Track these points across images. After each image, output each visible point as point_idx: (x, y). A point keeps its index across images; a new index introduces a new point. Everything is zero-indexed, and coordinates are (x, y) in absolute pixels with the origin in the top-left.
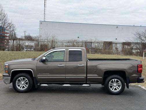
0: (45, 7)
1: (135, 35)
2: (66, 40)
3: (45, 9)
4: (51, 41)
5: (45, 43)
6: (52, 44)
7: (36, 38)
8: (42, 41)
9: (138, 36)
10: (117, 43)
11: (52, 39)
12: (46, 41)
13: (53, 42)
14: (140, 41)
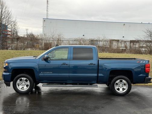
0: (47, 4)
1: (145, 32)
2: (72, 38)
3: (48, 6)
4: (57, 39)
5: (51, 41)
6: (58, 43)
7: (39, 36)
8: (47, 39)
9: (149, 34)
10: (126, 41)
11: (58, 37)
12: (52, 39)
13: (58, 40)
14: (150, 39)
